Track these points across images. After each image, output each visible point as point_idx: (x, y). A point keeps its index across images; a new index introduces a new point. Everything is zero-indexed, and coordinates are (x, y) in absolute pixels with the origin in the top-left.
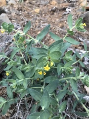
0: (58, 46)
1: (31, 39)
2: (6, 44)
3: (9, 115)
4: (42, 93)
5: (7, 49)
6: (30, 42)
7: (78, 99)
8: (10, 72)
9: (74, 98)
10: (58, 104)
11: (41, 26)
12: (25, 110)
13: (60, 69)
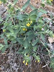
0: (35, 12)
1: (18, 8)
2: (2, 13)
3: (6, 54)
4: (25, 41)
5: (3, 16)
6: (18, 11)
7: (44, 45)
8: (5, 30)
9: (42, 45)
10: (33, 47)
11: (24, 2)
12: (14, 51)
13: (35, 27)
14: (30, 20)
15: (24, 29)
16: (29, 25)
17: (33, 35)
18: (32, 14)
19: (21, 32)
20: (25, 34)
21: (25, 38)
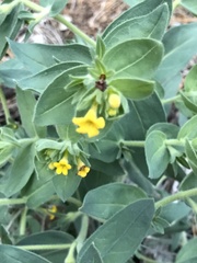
13: (158, 146)
14: (101, 86)
15: (63, 167)
16: (101, 123)
17: (143, 216)
18: (123, 39)
19: (40, 194)
20: (74, 208)
21: (78, 244)
